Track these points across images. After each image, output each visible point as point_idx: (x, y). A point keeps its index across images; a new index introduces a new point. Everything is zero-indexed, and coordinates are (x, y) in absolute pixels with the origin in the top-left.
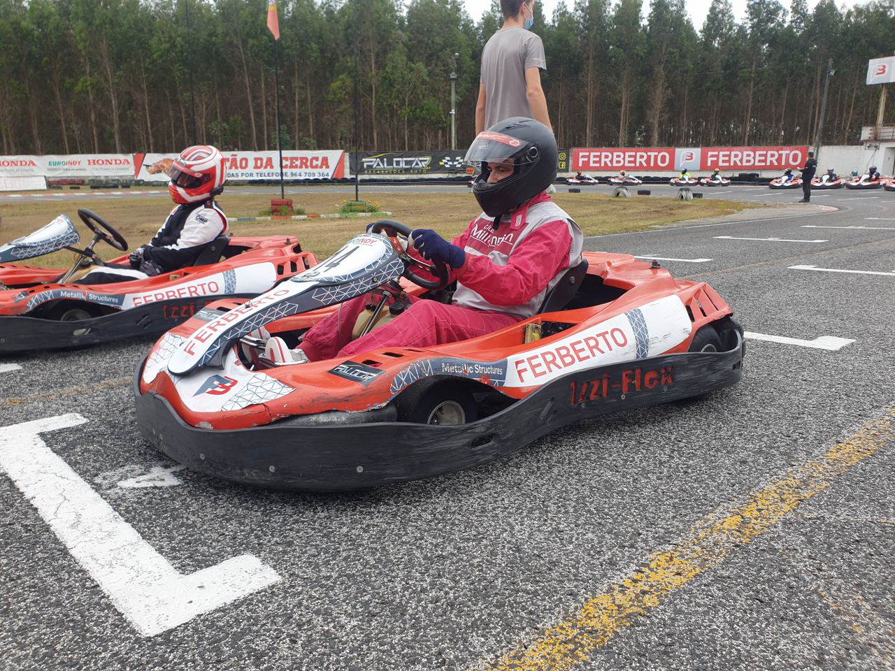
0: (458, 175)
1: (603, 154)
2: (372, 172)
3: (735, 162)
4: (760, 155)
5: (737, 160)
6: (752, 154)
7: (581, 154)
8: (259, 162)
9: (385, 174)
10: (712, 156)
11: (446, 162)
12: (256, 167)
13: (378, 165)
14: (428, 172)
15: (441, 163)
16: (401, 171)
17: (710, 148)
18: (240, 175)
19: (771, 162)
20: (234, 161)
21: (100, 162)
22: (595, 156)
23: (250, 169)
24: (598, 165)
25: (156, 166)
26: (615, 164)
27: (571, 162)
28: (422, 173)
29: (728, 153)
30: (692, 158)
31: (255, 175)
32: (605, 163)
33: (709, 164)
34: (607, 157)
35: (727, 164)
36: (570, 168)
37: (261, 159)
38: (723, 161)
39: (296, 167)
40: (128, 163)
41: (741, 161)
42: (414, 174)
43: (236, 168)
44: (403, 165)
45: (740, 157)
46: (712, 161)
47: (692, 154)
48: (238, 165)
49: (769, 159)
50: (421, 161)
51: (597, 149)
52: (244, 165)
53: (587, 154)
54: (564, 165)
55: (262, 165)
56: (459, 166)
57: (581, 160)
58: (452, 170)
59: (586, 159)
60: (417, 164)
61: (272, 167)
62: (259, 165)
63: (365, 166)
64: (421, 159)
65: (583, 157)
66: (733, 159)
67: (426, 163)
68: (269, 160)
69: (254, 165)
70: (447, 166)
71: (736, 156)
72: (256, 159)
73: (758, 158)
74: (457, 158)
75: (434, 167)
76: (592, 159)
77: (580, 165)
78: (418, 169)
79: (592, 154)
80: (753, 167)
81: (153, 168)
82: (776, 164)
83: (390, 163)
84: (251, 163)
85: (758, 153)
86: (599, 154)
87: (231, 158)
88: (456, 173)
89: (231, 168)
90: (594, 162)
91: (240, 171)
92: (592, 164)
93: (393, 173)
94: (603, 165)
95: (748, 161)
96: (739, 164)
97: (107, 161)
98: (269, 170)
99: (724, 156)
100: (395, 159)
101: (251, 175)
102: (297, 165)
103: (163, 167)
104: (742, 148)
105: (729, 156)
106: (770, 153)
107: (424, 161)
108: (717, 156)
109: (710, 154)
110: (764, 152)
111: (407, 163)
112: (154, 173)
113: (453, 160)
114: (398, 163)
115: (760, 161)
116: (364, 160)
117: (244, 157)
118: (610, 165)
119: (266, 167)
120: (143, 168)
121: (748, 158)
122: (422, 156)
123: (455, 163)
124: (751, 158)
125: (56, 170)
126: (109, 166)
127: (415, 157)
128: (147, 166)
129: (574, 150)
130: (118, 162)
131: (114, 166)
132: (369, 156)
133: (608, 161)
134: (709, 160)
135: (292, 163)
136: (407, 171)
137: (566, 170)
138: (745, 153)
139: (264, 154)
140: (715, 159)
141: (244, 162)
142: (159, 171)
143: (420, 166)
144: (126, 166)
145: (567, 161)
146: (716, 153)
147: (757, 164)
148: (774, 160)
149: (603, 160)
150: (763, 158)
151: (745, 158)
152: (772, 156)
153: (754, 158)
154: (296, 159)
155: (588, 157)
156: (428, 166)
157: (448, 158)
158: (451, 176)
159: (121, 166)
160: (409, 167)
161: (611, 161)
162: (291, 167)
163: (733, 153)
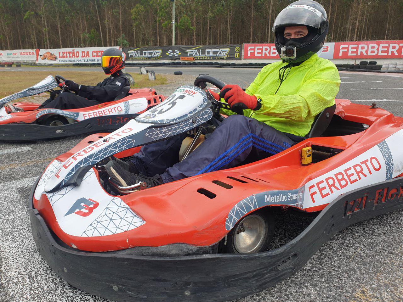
0: (177, 61)
1: (264, 48)
2: (133, 59)
3: (361, 53)
4: (383, 47)
5: (364, 51)
6: (376, 46)
7: (249, 48)
8: (84, 53)
9: (139, 60)
10: (343, 48)
11: (169, 53)
12: (83, 57)
13: (136, 55)
14: (161, 59)
15: (167, 54)
16: (147, 59)
17: (342, 43)
18: (76, 61)
19: (392, 52)
20: (74, 53)
21: (24, 54)
22: (258, 49)
23: (80, 58)
24: (260, 55)
25: (44, 56)
26: (272, 55)
27: (243, 53)
28: (157, 60)
29: (356, 46)
30: (327, 50)
31: (82, 61)
32: (265, 53)
33: (340, 54)
34: (266, 49)
35: (355, 54)
36: (242, 57)
37: (84, 52)
38: (352, 52)
39: (99, 56)
40: (34, 54)
41: (367, 52)
42: (153, 60)
43: (75, 57)
44: (147, 55)
45: (366, 49)
46: (343, 52)
47: (327, 47)
48: (75, 55)
49: (391, 50)
50: (156, 52)
51: (260, 44)
52: (77, 55)
53: (253, 47)
54: (238, 55)
55: (85, 55)
56: (177, 55)
57: (249, 52)
58: (173, 58)
59: (253, 51)
60: (155, 54)
61: (89, 57)
62: (84, 55)
63: (130, 56)
64: (156, 51)
65: (251, 49)
66: (360, 50)
67: (159, 53)
68: (88, 52)
69: (81, 55)
70: (170, 55)
71: (363, 48)
72: (83, 52)
73: (381, 49)
74: (176, 51)
75: (164, 56)
76: (257, 51)
77: (249, 55)
78: (155, 57)
79: (257, 48)
80: (377, 57)
81: (42, 57)
82: (396, 54)
83: (141, 54)
84: (81, 54)
85: (381, 45)
86: (261, 47)
87: (72, 51)
88: (175, 60)
89: (72, 57)
90: (258, 53)
91: (76, 58)
92: (256, 55)
93: (143, 60)
94: (263, 55)
95: (372, 52)
96: (365, 54)
97: (26, 53)
98: (87, 58)
99: (353, 48)
100: (144, 51)
101: (81, 61)
102: (99, 55)
103: (47, 56)
104: (368, 42)
105: (357, 48)
106: (391, 45)
107: (158, 53)
108: (348, 48)
109: (342, 47)
110: (387, 45)
111: (150, 53)
112: (43, 59)
113: (173, 52)
114: (145, 53)
115: (382, 52)
116: (129, 52)
117: (77, 51)
118: (268, 55)
119: (86, 57)
120: (39, 56)
121: (373, 50)
122: (157, 49)
123: (175, 54)
124: (375, 50)
125: (9, 57)
126: (27, 56)
127: (153, 50)
128: (41, 56)
129: (245, 45)
130: (30, 53)
131: (29, 56)
132: (131, 50)
133: (267, 52)
134: (341, 51)
135: (97, 54)
136: (150, 58)
137: (240, 59)
138: (371, 46)
139: (86, 49)
140: (346, 50)
141: (77, 54)
142: (45, 59)
143: (156, 55)
144: (33, 56)
145: (240, 52)
146: (347, 46)
147: (380, 54)
148: (395, 50)
149: (264, 52)
150: (386, 49)
151: (370, 50)
152: (394, 47)
153: (378, 49)
154: (99, 52)
155: (254, 50)
156: (160, 55)
157: (171, 51)
158: (172, 61)
159: (31, 56)
160: (150, 56)
161: (269, 53)
162: (97, 56)
163: (360, 46)
